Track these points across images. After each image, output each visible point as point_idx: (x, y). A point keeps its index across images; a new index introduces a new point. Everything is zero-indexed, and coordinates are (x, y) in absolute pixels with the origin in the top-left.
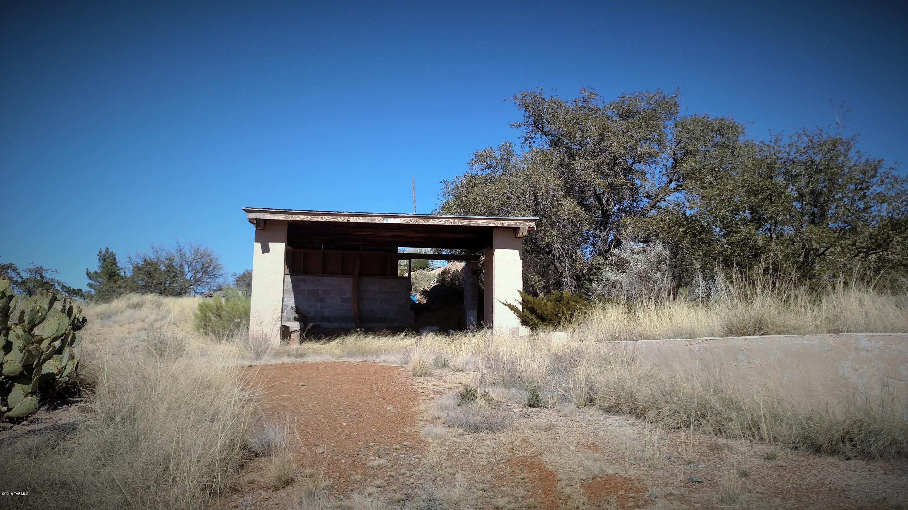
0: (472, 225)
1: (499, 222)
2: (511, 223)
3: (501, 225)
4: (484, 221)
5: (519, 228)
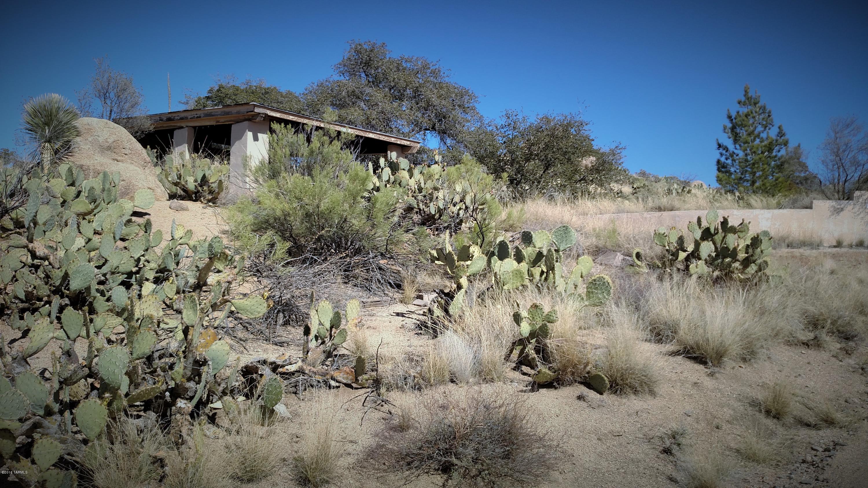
2: (409, 143)
3: (403, 144)
4: (395, 139)
5: (411, 147)
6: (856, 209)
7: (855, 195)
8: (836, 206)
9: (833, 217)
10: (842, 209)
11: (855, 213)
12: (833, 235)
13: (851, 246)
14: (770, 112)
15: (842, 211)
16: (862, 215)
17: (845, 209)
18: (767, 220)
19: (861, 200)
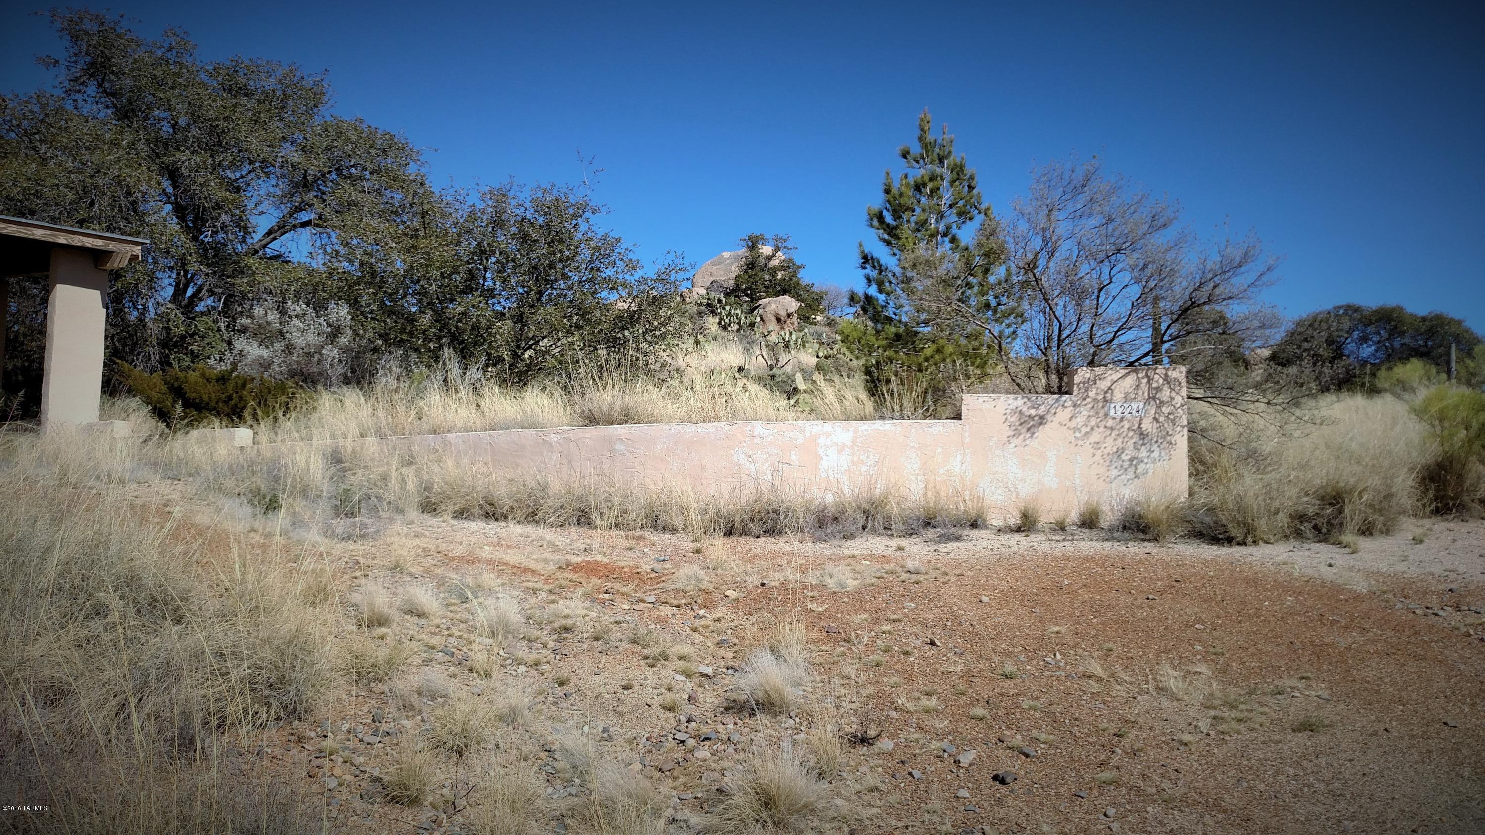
0: (22, 235)
1: (76, 237)
2: (99, 243)
3: (79, 244)
4: (48, 232)
5: (112, 253)
6: (1079, 420)
7: (1077, 379)
8: (1025, 409)
9: (1019, 441)
10: (1042, 420)
11: (1076, 429)
12: (1018, 494)
13: (1061, 527)
14: (972, 178)
15: (1041, 424)
16: (1095, 437)
17: (1049, 417)
18: (841, 449)
19: (1092, 394)
